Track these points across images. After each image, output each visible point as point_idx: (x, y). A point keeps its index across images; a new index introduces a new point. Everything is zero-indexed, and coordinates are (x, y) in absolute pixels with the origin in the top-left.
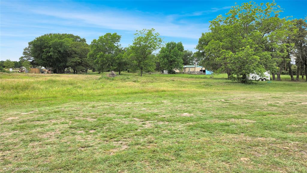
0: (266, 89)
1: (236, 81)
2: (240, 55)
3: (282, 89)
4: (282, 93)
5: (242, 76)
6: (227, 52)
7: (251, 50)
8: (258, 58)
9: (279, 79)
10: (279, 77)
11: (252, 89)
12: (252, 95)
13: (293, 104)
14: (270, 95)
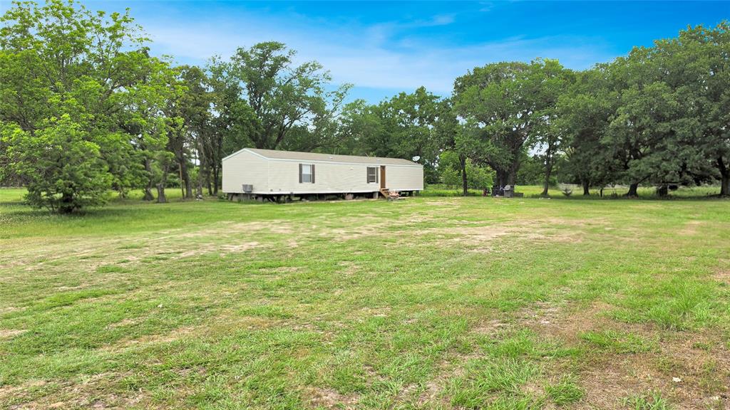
0: (123, 227)
1: (44, 209)
2: (44, 137)
3: (159, 222)
4: (150, 233)
5: (61, 195)
6: (8, 128)
7: (74, 125)
8: (94, 147)
9: (162, 198)
10: (161, 194)
11: (83, 229)
12: (67, 247)
13: (160, 259)
14: (119, 243)
